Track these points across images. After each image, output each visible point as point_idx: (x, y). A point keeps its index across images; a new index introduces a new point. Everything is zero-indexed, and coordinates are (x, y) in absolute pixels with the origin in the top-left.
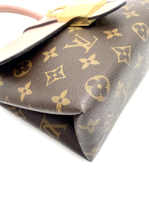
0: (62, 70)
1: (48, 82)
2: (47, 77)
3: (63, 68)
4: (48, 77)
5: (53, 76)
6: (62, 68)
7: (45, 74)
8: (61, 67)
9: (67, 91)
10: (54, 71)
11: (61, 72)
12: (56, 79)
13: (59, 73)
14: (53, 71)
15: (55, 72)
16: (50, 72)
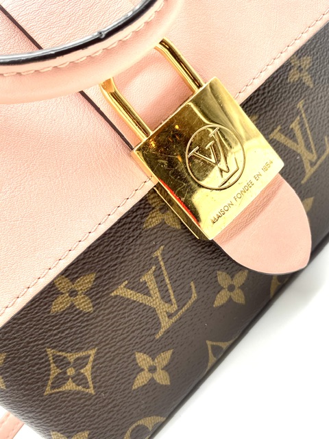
0: (89, 367)
1: (50, 382)
2: (49, 365)
3: (94, 361)
4: (52, 366)
5: (65, 373)
6: (91, 359)
7: (47, 355)
8: (89, 356)
9: (87, 436)
10: (72, 357)
11: (87, 371)
12: (70, 386)
13: (82, 371)
14: (69, 354)
15: (72, 360)
16: (60, 353)
